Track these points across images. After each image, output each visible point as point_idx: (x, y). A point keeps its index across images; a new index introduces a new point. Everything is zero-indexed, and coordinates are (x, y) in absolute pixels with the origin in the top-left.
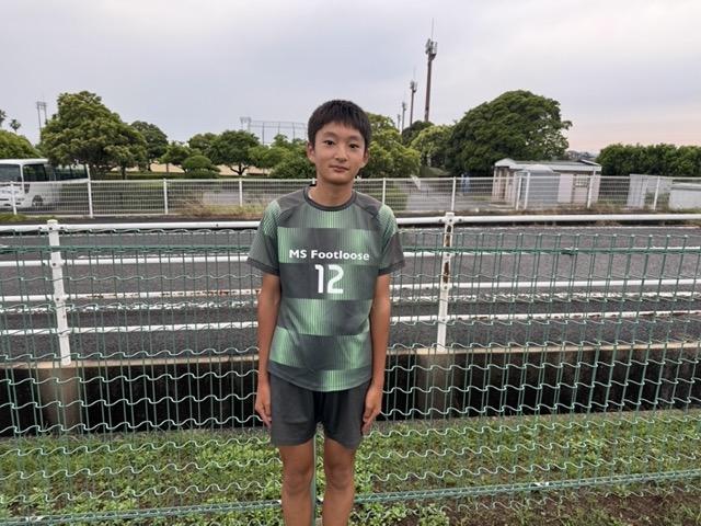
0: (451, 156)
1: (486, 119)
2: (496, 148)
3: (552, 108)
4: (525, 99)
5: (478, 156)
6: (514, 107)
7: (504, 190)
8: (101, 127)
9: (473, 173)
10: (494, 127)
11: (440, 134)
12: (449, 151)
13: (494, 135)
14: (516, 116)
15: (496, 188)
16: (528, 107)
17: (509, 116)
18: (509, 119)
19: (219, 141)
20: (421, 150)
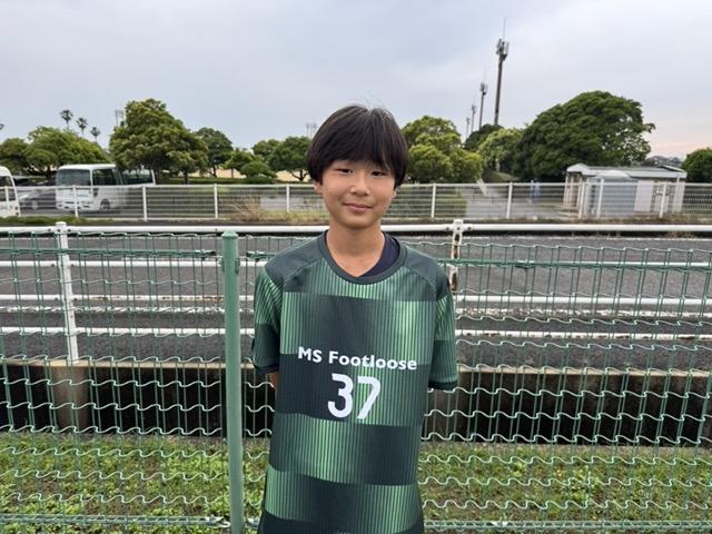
0: (521, 161)
1: (559, 122)
2: (569, 152)
3: (633, 110)
4: (603, 101)
5: (549, 161)
6: (589, 109)
7: (576, 197)
8: (165, 133)
9: (544, 178)
10: (567, 131)
11: (510, 137)
12: (518, 155)
13: (567, 139)
14: (592, 118)
15: (568, 195)
16: (606, 109)
17: (584, 118)
18: (584, 122)
19: (281, 147)
20: (489, 155)
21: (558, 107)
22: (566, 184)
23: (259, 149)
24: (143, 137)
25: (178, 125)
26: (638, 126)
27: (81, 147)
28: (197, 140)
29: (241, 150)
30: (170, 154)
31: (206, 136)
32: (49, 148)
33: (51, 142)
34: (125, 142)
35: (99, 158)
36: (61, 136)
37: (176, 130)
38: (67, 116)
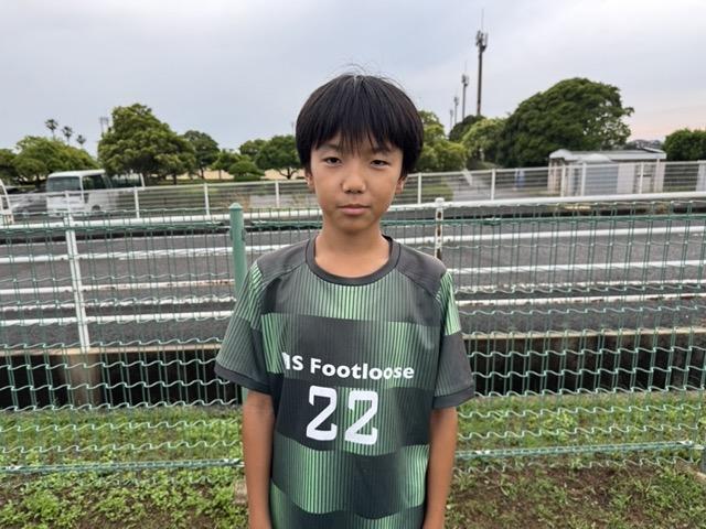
0: (504, 149)
1: (540, 110)
2: (552, 139)
3: (612, 94)
4: (581, 87)
5: (532, 148)
6: (569, 96)
8: (153, 136)
9: (528, 164)
10: (548, 119)
11: (493, 127)
12: (502, 144)
13: (549, 126)
14: (573, 105)
15: (552, 179)
16: (585, 95)
17: (565, 104)
18: (565, 108)
19: (268, 146)
20: (473, 145)
21: (538, 95)
22: (550, 168)
23: (245, 149)
24: (131, 142)
25: (165, 128)
26: (617, 110)
27: (68, 154)
28: (184, 143)
29: (228, 151)
30: (159, 157)
31: (192, 138)
32: (38, 157)
33: (39, 150)
34: (113, 147)
35: (88, 164)
36: (48, 144)
37: (163, 133)
38: (52, 125)
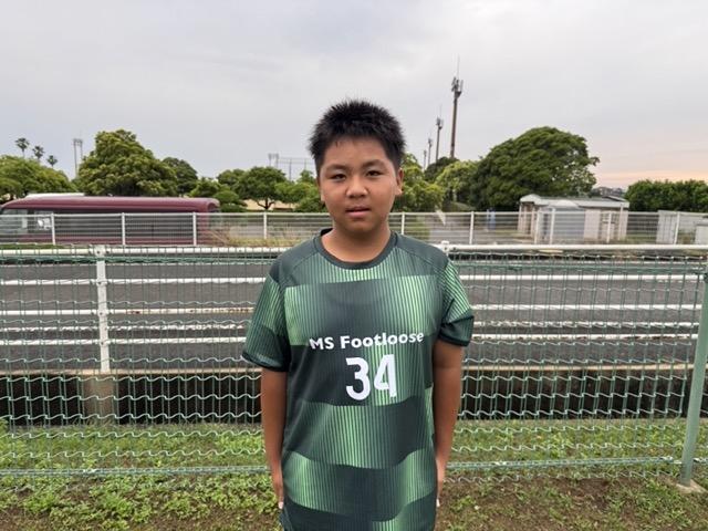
0: (477, 192)
1: (511, 155)
2: (522, 183)
3: (579, 145)
4: (550, 136)
5: (503, 191)
6: (539, 143)
7: (530, 225)
8: (136, 163)
9: (499, 208)
10: (519, 163)
11: (466, 170)
12: (473, 186)
13: (520, 171)
14: (542, 152)
15: (522, 223)
16: (554, 144)
17: (535, 151)
18: (535, 155)
19: (247, 177)
20: (446, 185)
21: (510, 141)
22: (520, 213)
23: (224, 179)
24: (113, 166)
25: (149, 155)
26: (584, 159)
27: (46, 176)
28: (166, 171)
29: (207, 179)
30: (141, 183)
31: (172, 165)
32: (14, 177)
33: (17, 171)
34: (95, 172)
36: (26, 164)
37: (146, 160)
38: (22, 144)
